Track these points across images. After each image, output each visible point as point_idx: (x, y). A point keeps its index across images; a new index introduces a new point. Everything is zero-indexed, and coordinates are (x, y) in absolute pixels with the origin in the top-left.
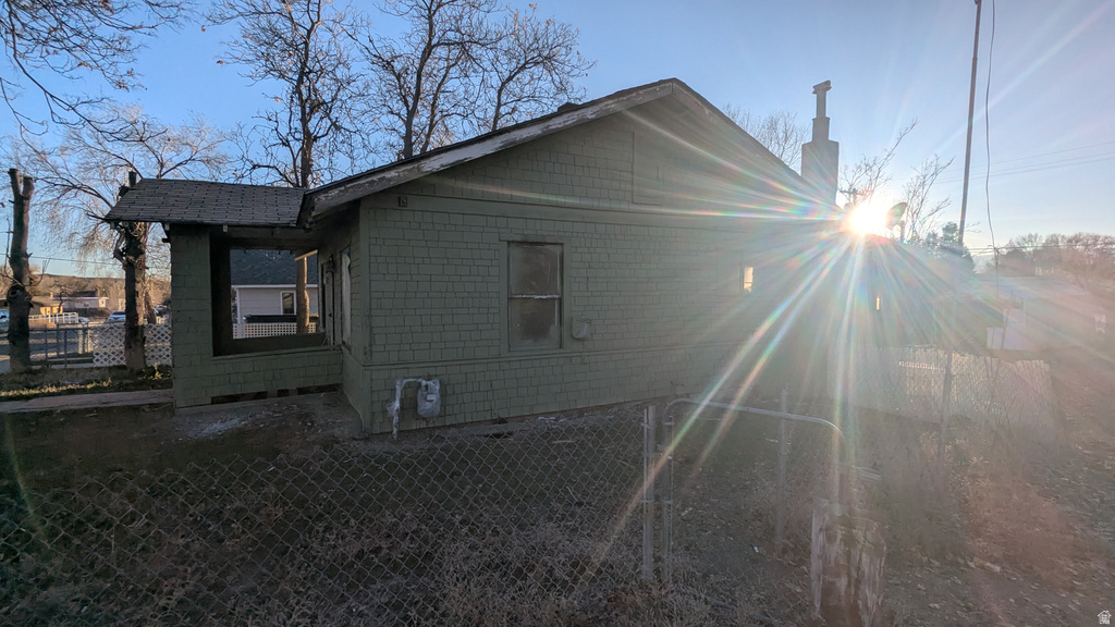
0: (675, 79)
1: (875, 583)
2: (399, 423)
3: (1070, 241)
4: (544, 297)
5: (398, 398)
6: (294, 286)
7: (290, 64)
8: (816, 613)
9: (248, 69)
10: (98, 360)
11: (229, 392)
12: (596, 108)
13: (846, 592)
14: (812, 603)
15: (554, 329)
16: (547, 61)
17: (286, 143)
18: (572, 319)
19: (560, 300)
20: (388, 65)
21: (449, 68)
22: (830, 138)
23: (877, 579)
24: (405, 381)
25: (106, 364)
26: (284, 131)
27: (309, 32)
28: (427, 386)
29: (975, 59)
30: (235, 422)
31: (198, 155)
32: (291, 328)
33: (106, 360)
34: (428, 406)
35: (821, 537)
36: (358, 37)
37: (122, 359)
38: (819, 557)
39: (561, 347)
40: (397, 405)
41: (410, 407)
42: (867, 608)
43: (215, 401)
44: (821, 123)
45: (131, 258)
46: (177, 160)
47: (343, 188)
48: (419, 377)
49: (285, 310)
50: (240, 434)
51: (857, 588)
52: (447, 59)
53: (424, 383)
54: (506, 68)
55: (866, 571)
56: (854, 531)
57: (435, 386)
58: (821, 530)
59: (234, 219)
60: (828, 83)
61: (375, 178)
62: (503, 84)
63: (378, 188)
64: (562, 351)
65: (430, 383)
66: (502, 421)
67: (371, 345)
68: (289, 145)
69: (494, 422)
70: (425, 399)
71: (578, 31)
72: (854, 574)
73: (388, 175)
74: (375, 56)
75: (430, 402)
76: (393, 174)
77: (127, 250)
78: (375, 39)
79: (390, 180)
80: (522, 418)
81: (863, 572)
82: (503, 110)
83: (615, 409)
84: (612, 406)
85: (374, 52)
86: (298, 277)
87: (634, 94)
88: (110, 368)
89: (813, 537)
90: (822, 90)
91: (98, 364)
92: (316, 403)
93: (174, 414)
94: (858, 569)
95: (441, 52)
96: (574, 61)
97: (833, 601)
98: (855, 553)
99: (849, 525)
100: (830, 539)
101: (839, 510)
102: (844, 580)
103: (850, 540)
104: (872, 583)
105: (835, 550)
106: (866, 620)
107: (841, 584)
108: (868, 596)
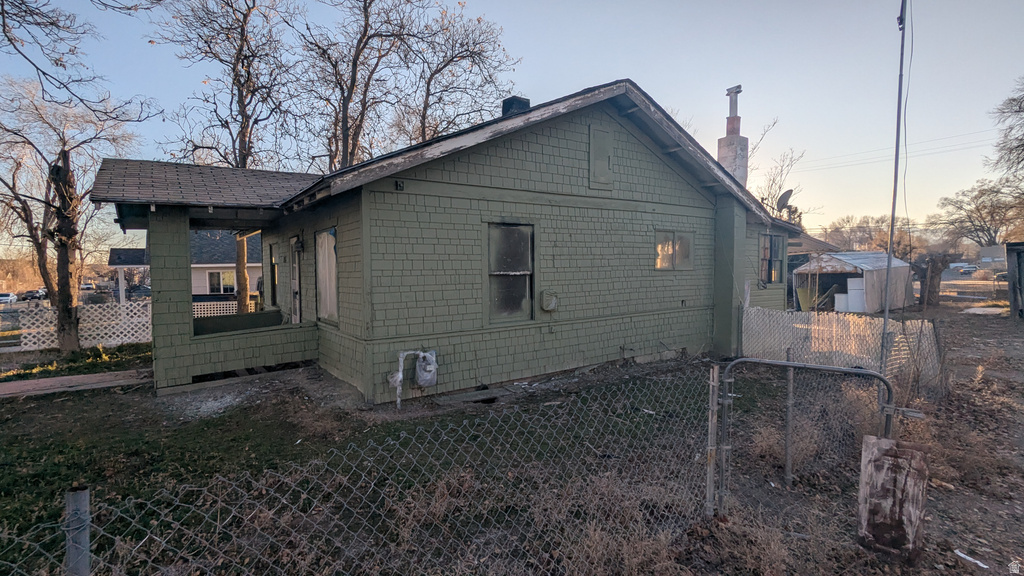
0: (628, 81)
1: (917, 500)
2: (402, 394)
3: (878, 222)
4: (518, 273)
5: (401, 369)
6: (234, 265)
7: (226, 48)
8: (863, 531)
9: (181, 49)
10: (26, 344)
11: (208, 371)
12: (568, 103)
13: (891, 511)
14: (860, 523)
15: (526, 303)
16: (476, 56)
17: (225, 125)
18: (542, 293)
19: (532, 276)
20: (324, 53)
21: (380, 58)
22: (741, 135)
23: (920, 497)
24: (406, 354)
25: (35, 347)
26: (224, 113)
27: (246, 16)
28: (424, 358)
29: (901, 76)
30: (229, 400)
31: (103, 133)
32: (230, 307)
33: (35, 343)
34: (428, 376)
35: (869, 467)
36: (295, 24)
37: (53, 342)
38: (867, 483)
39: (532, 318)
40: (400, 376)
41: (411, 378)
42: (910, 521)
43: (197, 379)
44: (733, 122)
45: (64, 238)
46: (80, 138)
47: (356, 173)
48: (416, 350)
49: (212, 290)
50: (244, 411)
51: (901, 507)
52: (379, 50)
53: (422, 354)
54: (435, 60)
55: (911, 494)
56: (900, 460)
57: (431, 357)
58: (870, 461)
59: (219, 201)
60: (739, 87)
61: (385, 163)
62: (432, 75)
63: (387, 173)
64: (533, 322)
65: (427, 354)
66: (485, 387)
67: (372, 321)
68: (228, 128)
69: (478, 388)
70: (425, 370)
71: (501, 29)
72: (899, 495)
73: (396, 161)
74: (311, 43)
75: (428, 374)
76: (399, 160)
77: (59, 230)
78: (311, 26)
79: (397, 165)
80: (501, 385)
81: (908, 493)
82: (432, 99)
83: (577, 373)
84: (573, 371)
85: (311, 39)
86: (238, 256)
87: (597, 92)
88: (41, 351)
89: (862, 468)
90: (734, 92)
91: (26, 348)
92: (298, 378)
93: (155, 395)
94: (903, 491)
95: (375, 42)
96: (501, 56)
97: (879, 519)
98: (901, 478)
99: (896, 456)
100: (878, 468)
101: (886, 444)
102: (890, 501)
103: (896, 468)
104: (915, 501)
105: (882, 477)
106: (910, 532)
107: (887, 504)
108: (912, 512)
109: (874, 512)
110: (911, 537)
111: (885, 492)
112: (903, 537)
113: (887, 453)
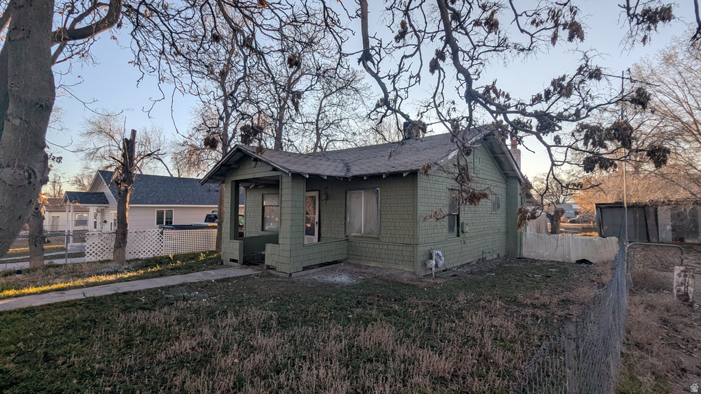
4: (455, 213)
13: (684, 290)
14: (674, 296)
15: (455, 229)
18: (463, 223)
19: (458, 215)
23: (693, 284)
28: (437, 254)
35: (677, 276)
38: (676, 282)
39: (458, 236)
42: (690, 292)
43: (305, 268)
51: (687, 288)
55: (690, 283)
56: (687, 273)
57: (440, 253)
58: (677, 274)
64: (460, 238)
65: (438, 252)
66: (446, 270)
69: (444, 271)
72: (686, 284)
75: (442, 261)
89: (674, 277)
94: (688, 283)
97: (680, 293)
98: (687, 279)
99: (685, 272)
100: (680, 276)
101: (682, 268)
102: (683, 287)
103: (685, 276)
104: (691, 286)
105: (681, 279)
106: (691, 296)
107: (682, 288)
108: (691, 289)
109: (678, 291)
110: (691, 298)
111: (682, 284)
112: (689, 298)
113: (682, 271)
